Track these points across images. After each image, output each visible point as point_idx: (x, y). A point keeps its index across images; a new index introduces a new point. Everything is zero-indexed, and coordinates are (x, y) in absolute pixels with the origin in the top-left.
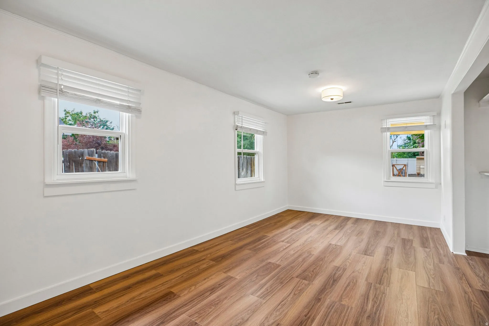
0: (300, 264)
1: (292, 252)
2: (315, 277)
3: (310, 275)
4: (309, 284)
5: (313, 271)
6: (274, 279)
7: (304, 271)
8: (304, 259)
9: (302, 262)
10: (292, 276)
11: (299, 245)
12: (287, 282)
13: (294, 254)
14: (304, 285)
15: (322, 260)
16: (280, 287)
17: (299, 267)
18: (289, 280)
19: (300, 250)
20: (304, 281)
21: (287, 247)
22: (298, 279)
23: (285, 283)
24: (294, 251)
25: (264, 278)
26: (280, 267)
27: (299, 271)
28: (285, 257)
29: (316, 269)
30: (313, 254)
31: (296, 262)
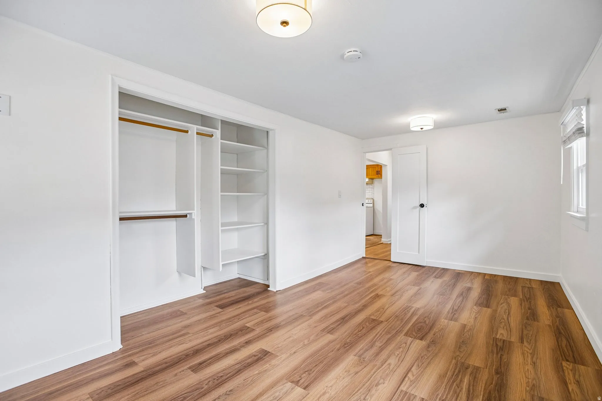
0: (378, 338)
1: (393, 361)
2: (362, 322)
3: (367, 324)
4: (370, 315)
5: (363, 328)
6: (406, 320)
7: (372, 329)
8: (372, 347)
9: (375, 341)
10: (388, 323)
11: (380, 387)
12: (391, 317)
13: (389, 357)
14: (375, 315)
15: (345, 344)
16: (397, 313)
17: (379, 334)
18: (390, 319)
19: (377, 367)
20: (375, 318)
21: (407, 379)
22: (381, 319)
23: (393, 316)
24: (390, 364)
25: (416, 320)
26: (404, 333)
27: (379, 329)
28: (401, 349)
29: (358, 330)
30: (355, 355)
31: (384, 341)
